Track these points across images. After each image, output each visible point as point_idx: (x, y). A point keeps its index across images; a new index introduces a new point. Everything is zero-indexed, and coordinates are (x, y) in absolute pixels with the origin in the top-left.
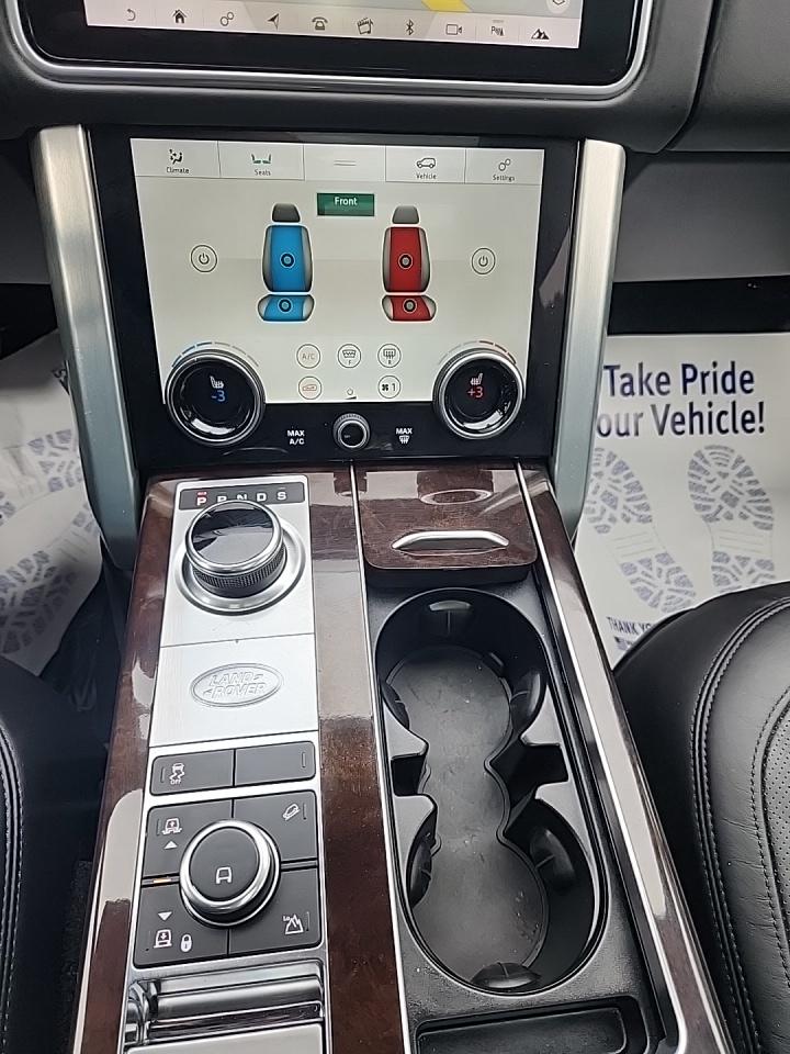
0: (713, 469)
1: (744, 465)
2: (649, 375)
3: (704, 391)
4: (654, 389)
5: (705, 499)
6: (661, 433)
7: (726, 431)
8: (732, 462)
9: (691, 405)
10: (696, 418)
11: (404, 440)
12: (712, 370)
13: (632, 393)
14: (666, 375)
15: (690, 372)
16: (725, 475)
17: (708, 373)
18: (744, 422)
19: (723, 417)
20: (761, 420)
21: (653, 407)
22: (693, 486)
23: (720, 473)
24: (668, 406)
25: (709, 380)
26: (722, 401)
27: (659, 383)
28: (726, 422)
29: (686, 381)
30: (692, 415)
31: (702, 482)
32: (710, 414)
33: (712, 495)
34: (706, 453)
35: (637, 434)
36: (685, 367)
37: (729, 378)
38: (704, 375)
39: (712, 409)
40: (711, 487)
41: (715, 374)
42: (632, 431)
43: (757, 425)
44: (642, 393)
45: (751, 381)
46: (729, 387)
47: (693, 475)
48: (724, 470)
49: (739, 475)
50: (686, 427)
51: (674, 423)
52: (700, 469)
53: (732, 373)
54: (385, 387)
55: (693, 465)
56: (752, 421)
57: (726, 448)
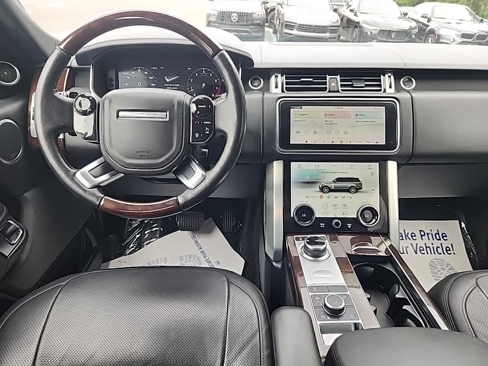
0: (439, 267)
1: (450, 266)
2: (408, 233)
3: (429, 239)
4: (411, 238)
5: (438, 277)
6: (416, 253)
7: (441, 254)
8: (445, 265)
9: (425, 244)
10: (428, 249)
11: (349, 227)
12: (431, 232)
13: (403, 239)
14: (414, 233)
15: (423, 233)
16: (444, 269)
17: (429, 234)
18: (447, 251)
19: (438, 249)
20: (453, 250)
21: (412, 244)
22: (432, 272)
23: (442, 268)
24: (417, 244)
25: (430, 235)
26: (437, 243)
27: (412, 236)
28: (440, 250)
29: (422, 236)
30: (426, 248)
31: (436, 271)
32: (433, 247)
33: (440, 276)
34: (435, 261)
35: (407, 253)
36: (420, 231)
37: (437, 235)
38: (428, 234)
39: (433, 246)
40: (439, 273)
41: (432, 233)
42: (405, 252)
43: (452, 252)
44: (406, 239)
45: (446, 236)
46: (438, 238)
47: (431, 269)
48: (443, 267)
49: (449, 269)
50: (425, 252)
51: (420, 250)
52: (433, 266)
53: (438, 234)
54: (344, 214)
55: (431, 265)
56: (450, 250)
57: (442, 260)
